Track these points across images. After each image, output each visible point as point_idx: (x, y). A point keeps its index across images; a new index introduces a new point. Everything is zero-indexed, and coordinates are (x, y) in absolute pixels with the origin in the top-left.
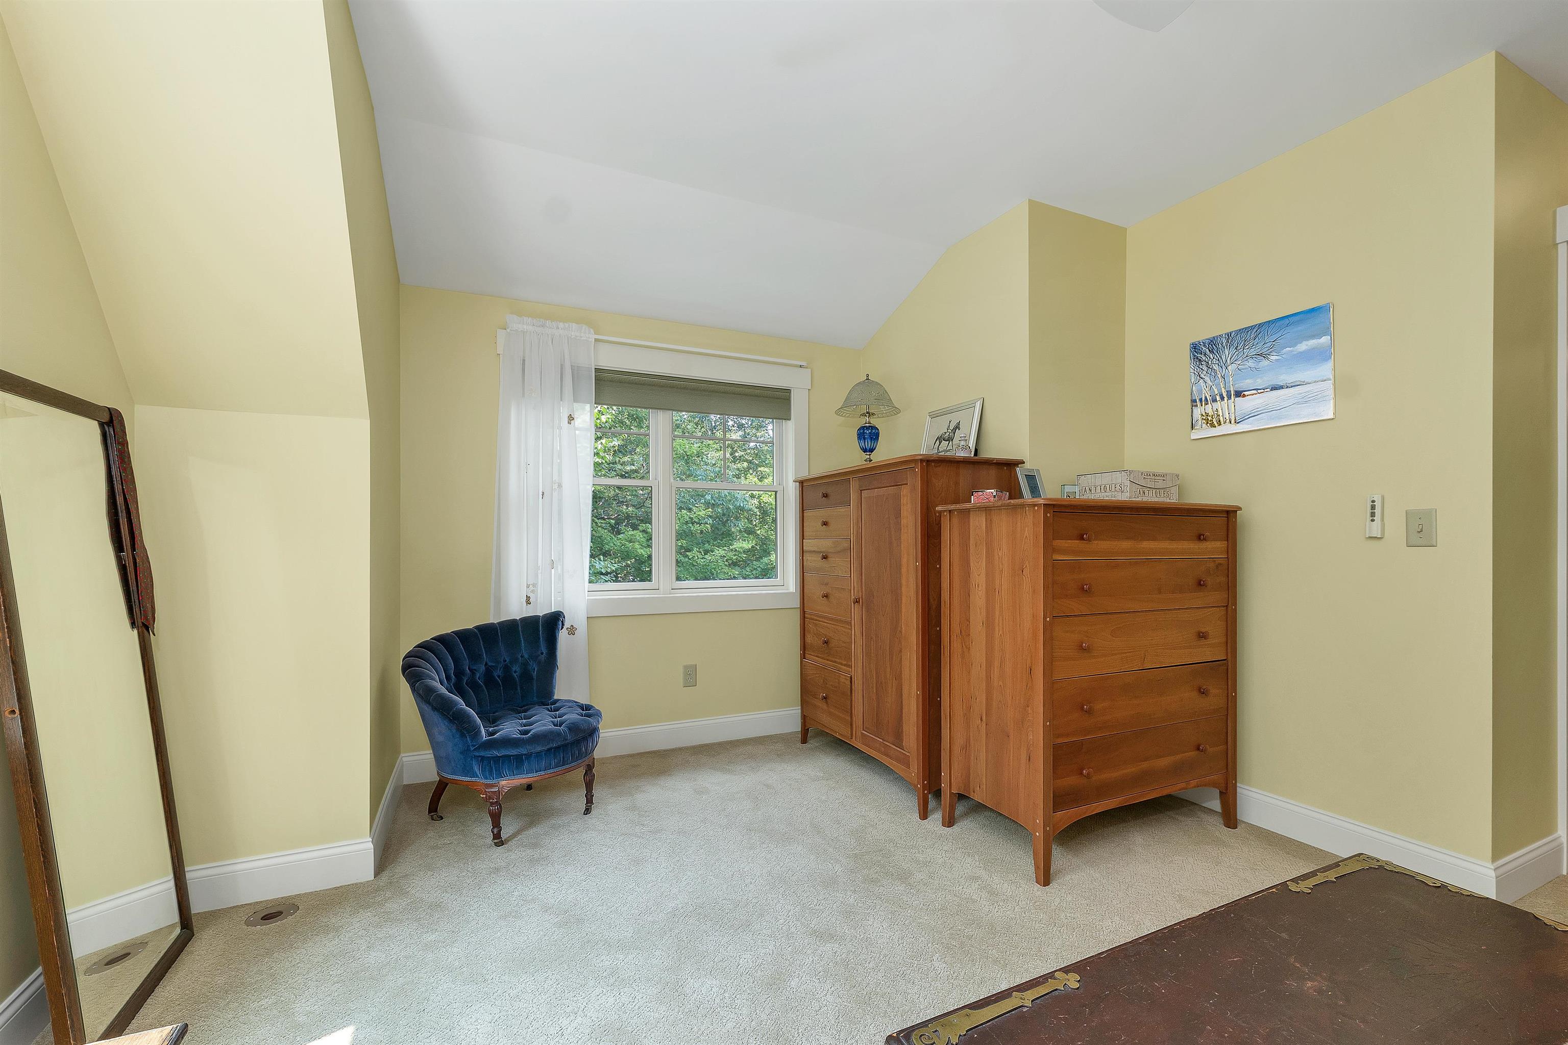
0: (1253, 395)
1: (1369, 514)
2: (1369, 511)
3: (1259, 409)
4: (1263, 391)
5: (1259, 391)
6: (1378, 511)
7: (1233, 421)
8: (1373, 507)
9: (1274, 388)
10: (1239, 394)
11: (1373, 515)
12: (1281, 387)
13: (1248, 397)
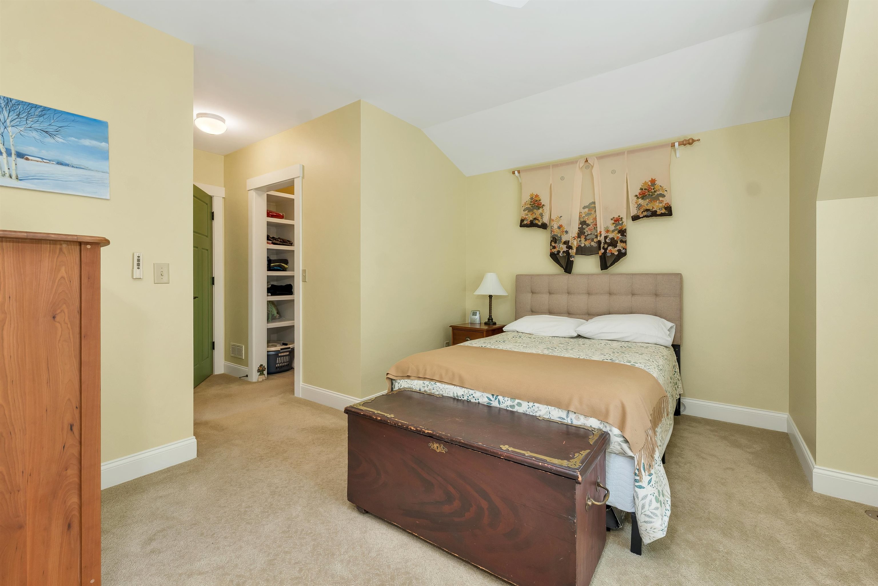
0: (38, 161)
1: (141, 261)
2: (141, 263)
3: (43, 175)
4: (49, 162)
5: (44, 161)
6: (136, 262)
7: (14, 177)
8: (138, 265)
9: (60, 163)
10: (20, 155)
11: (139, 260)
12: (67, 165)
13: (32, 161)
